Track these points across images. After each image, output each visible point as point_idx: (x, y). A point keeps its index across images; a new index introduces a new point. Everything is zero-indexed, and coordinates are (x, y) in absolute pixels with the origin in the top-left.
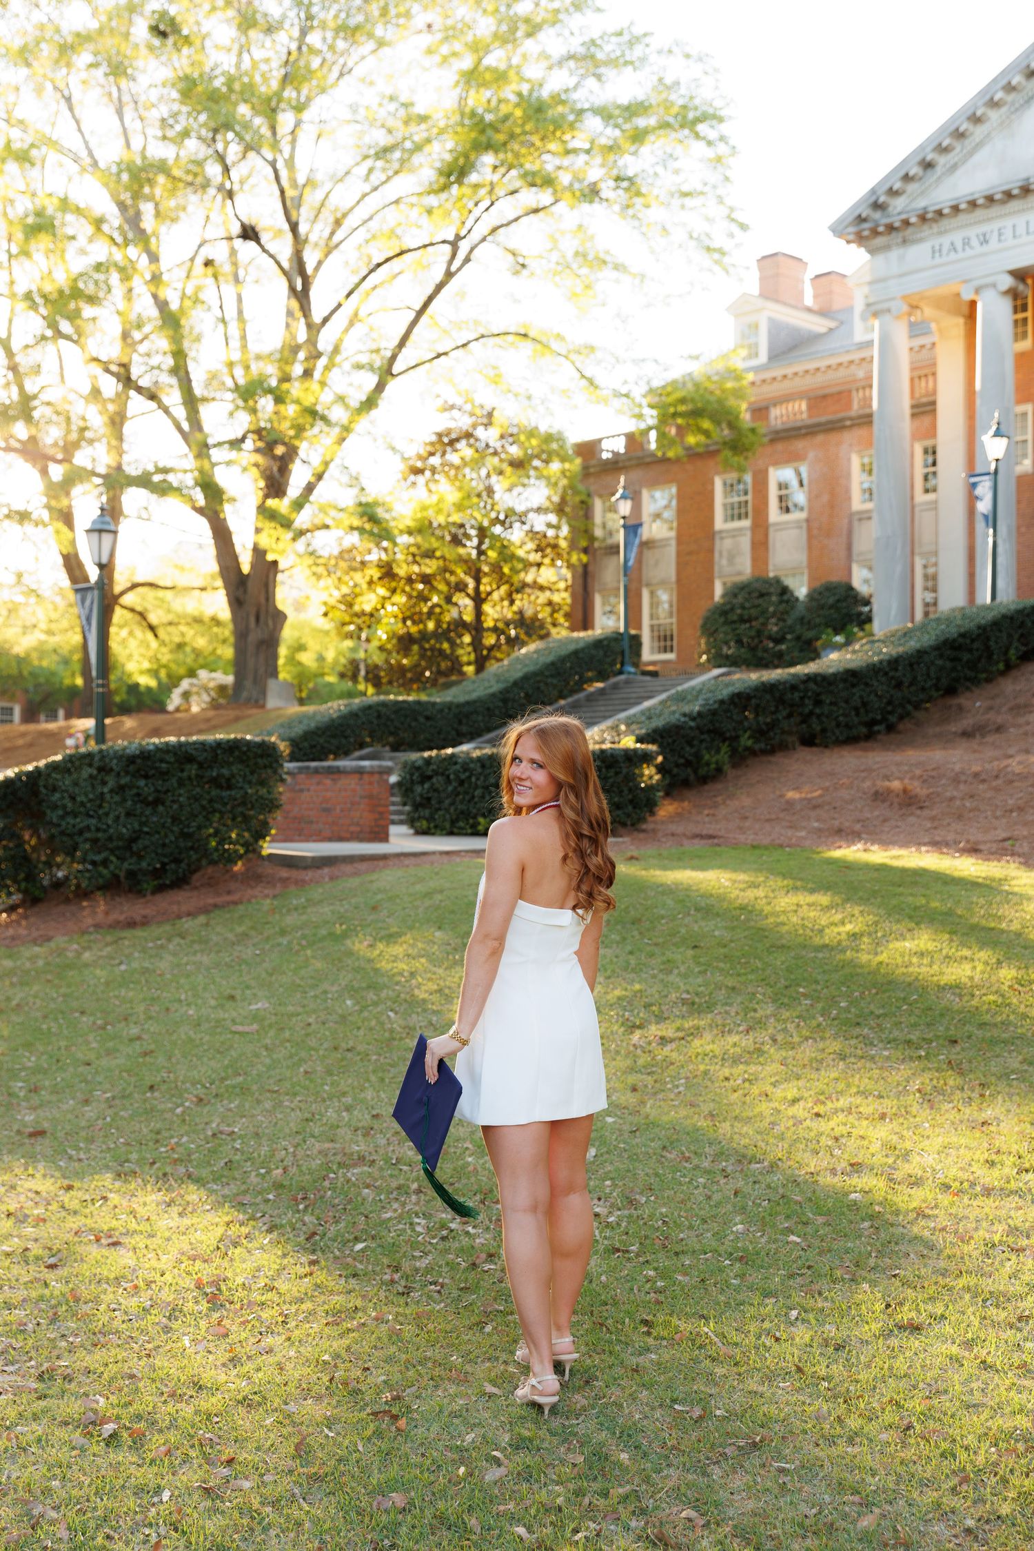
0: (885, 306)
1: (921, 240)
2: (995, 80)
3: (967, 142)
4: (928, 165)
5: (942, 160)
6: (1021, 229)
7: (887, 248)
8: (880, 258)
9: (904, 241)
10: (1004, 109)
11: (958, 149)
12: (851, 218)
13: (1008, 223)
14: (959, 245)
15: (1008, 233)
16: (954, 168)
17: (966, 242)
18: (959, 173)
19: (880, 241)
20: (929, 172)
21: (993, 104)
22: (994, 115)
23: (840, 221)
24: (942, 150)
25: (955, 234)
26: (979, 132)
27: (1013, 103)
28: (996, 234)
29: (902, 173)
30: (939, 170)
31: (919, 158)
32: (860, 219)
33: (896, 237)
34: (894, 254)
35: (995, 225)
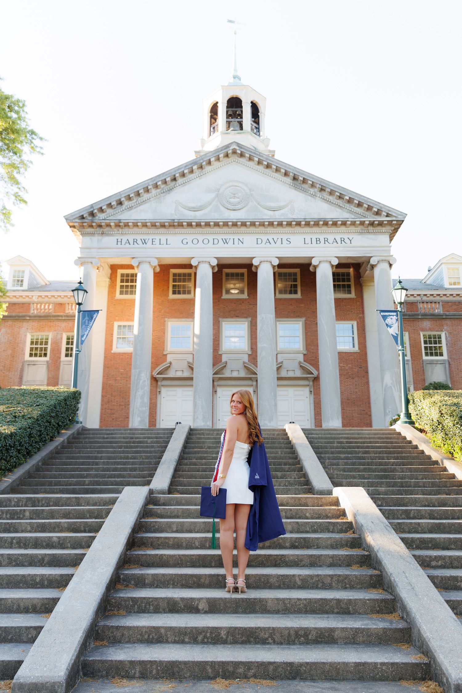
0: (90, 260)
1: (112, 235)
2: (159, 176)
3: (139, 199)
4: (120, 203)
5: (126, 203)
6: (163, 241)
7: (93, 234)
8: (88, 239)
9: (102, 234)
10: (158, 190)
11: (135, 201)
12: (78, 215)
13: (157, 238)
14: (131, 242)
15: (157, 241)
16: (131, 208)
17: (135, 241)
18: (133, 211)
19: (90, 230)
20: (119, 206)
21: (156, 186)
22: (154, 192)
23: (71, 215)
24: (129, 198)
25: (129, 236)
26: (145, 196)
27: (163, 189)
28: (151, 241)
29: (109, 202)
30: (124, 207)
31: (118, 198)
32: (82, 217)
33: (100, 230)
34: (96, 238)
35: (151, 237)
